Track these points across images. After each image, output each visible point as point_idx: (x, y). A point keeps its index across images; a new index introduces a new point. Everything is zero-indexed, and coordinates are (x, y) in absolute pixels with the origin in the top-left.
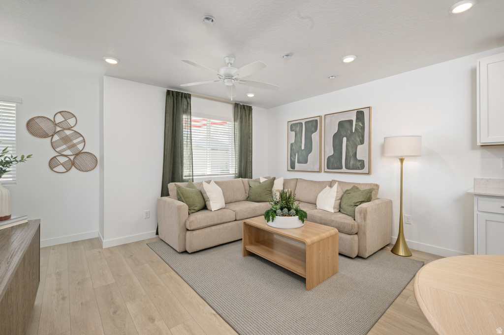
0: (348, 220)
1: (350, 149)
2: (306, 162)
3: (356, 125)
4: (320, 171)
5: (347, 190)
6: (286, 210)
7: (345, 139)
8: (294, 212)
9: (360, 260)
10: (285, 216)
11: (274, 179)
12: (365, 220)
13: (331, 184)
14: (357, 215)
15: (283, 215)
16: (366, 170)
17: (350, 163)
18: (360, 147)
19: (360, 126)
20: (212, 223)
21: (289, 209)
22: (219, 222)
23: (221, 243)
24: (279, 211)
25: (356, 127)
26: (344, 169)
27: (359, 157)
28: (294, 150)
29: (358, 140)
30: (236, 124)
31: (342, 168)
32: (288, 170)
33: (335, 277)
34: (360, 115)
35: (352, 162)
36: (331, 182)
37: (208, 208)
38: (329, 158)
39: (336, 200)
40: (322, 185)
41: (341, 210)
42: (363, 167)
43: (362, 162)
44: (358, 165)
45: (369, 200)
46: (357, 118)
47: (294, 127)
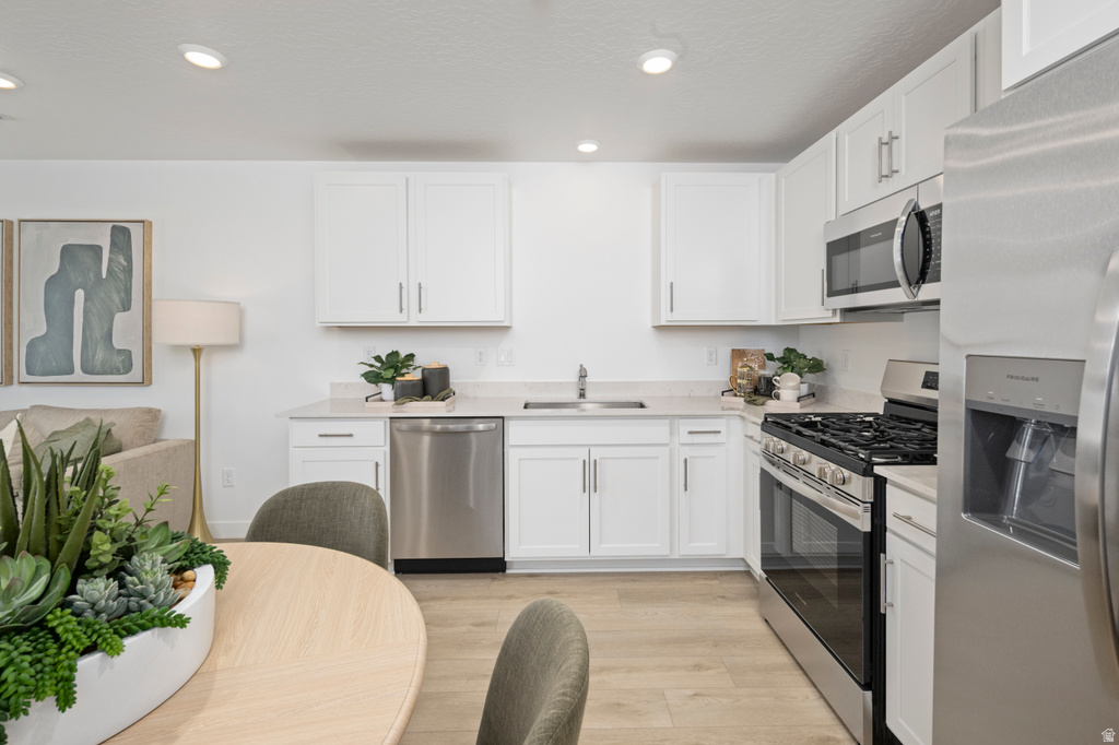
1: (95, 321)
3: (110, 260)
4: (4, 381)
7: (80, 295)
16: (136, 374)
17: (94, 357)
18: (119, 317)
19: (120, 264)
25: (109, 265)
26: (79, 375)
27: (118, 343)
29: (116, 299)
31: (71, 371)
34: (120, 234)
35: (100, 355)
38: (32, 345)
42: (128, 368)
43: (127, 355)
44: (116, 366)
46: (113, 244)
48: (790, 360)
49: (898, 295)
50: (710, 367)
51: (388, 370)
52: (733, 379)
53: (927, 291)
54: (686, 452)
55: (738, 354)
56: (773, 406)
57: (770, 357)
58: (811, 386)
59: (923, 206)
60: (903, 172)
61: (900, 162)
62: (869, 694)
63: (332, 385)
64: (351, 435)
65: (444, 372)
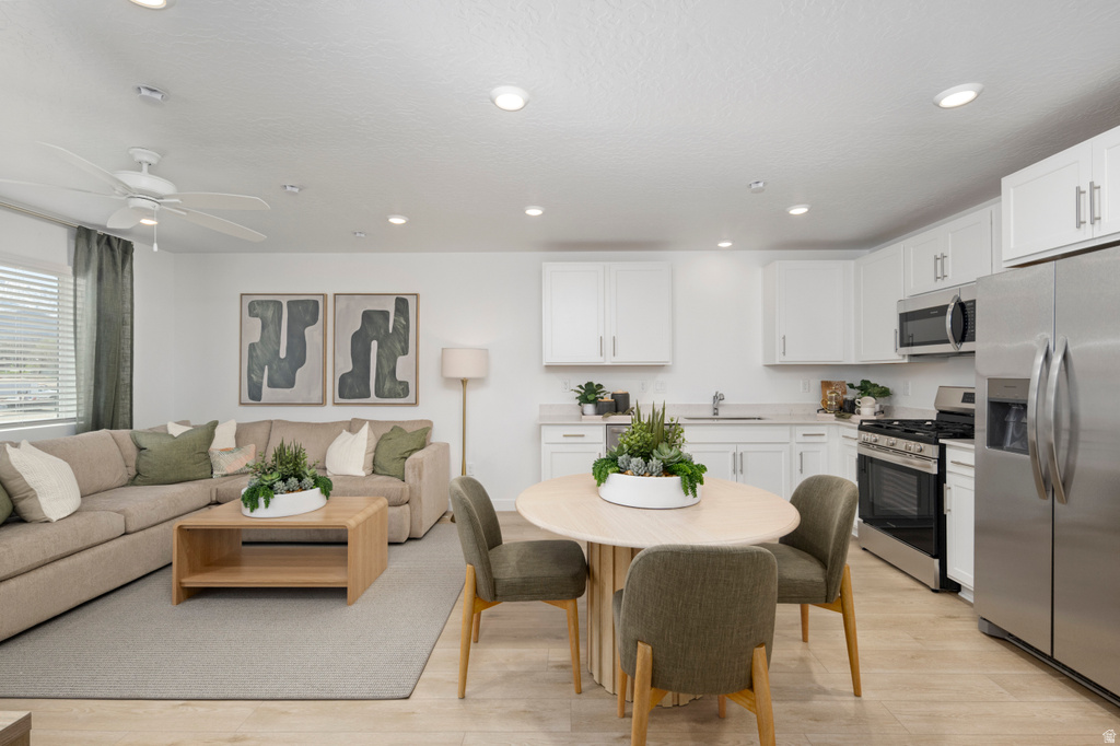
0: (394, 485)
1: (384, 362)
2: (290, 383)
3: (395, 320)
4: (323, 403)
5: (384, 435)
6: (293, 481)
7: (374, 344)
8: (312, 481)
9: (412, 543)
10: (293, 491)
11: (215, 424)
12: (420, 478)
13: (353, 426)
14: (409, 474)
15: (288, 491)
16: (411, 398)
17: (383, 386)
18: (401, 360)
19: (401, 323)
20: (60, 552)
21: (300, 479)
22: (80, 545)
23: (85, 598)
24: (279, 485)
25: (394, 324)
26: (373, 398)
27: (399, 377)
28: (255, 359)
29: (398, 346)
30: (81, 281)
31: (369, 396)
32: (241, 404)
33: (385, 575)
34: (402, 304)
35: (388, 385)
36: (350, 422)
37: (27, 515)
38: (343, 378)
39: (366, 454)
40: (332, 430)
41: (378, 470)
42: (406, 393)
43: (405, 385)
44: (397, 390)
45: (422, 447)
46: (397, 310)
47: (259, 307)
48: (866, 388)
49: (949, 348)
50: (805, 393)
51: (589, 394)
52: (824, 402)
53: (966, 347)
54: (801, 448)
55: (826, 385)
56: (856, 419)
57: (851, 386)
58: (881, 406)
59: (964, 299)
60: (950, 276)
61: (949, 271)
62: (937, 561)
63: (541, 406)
64: (583, 436)
65: (626, 396)
